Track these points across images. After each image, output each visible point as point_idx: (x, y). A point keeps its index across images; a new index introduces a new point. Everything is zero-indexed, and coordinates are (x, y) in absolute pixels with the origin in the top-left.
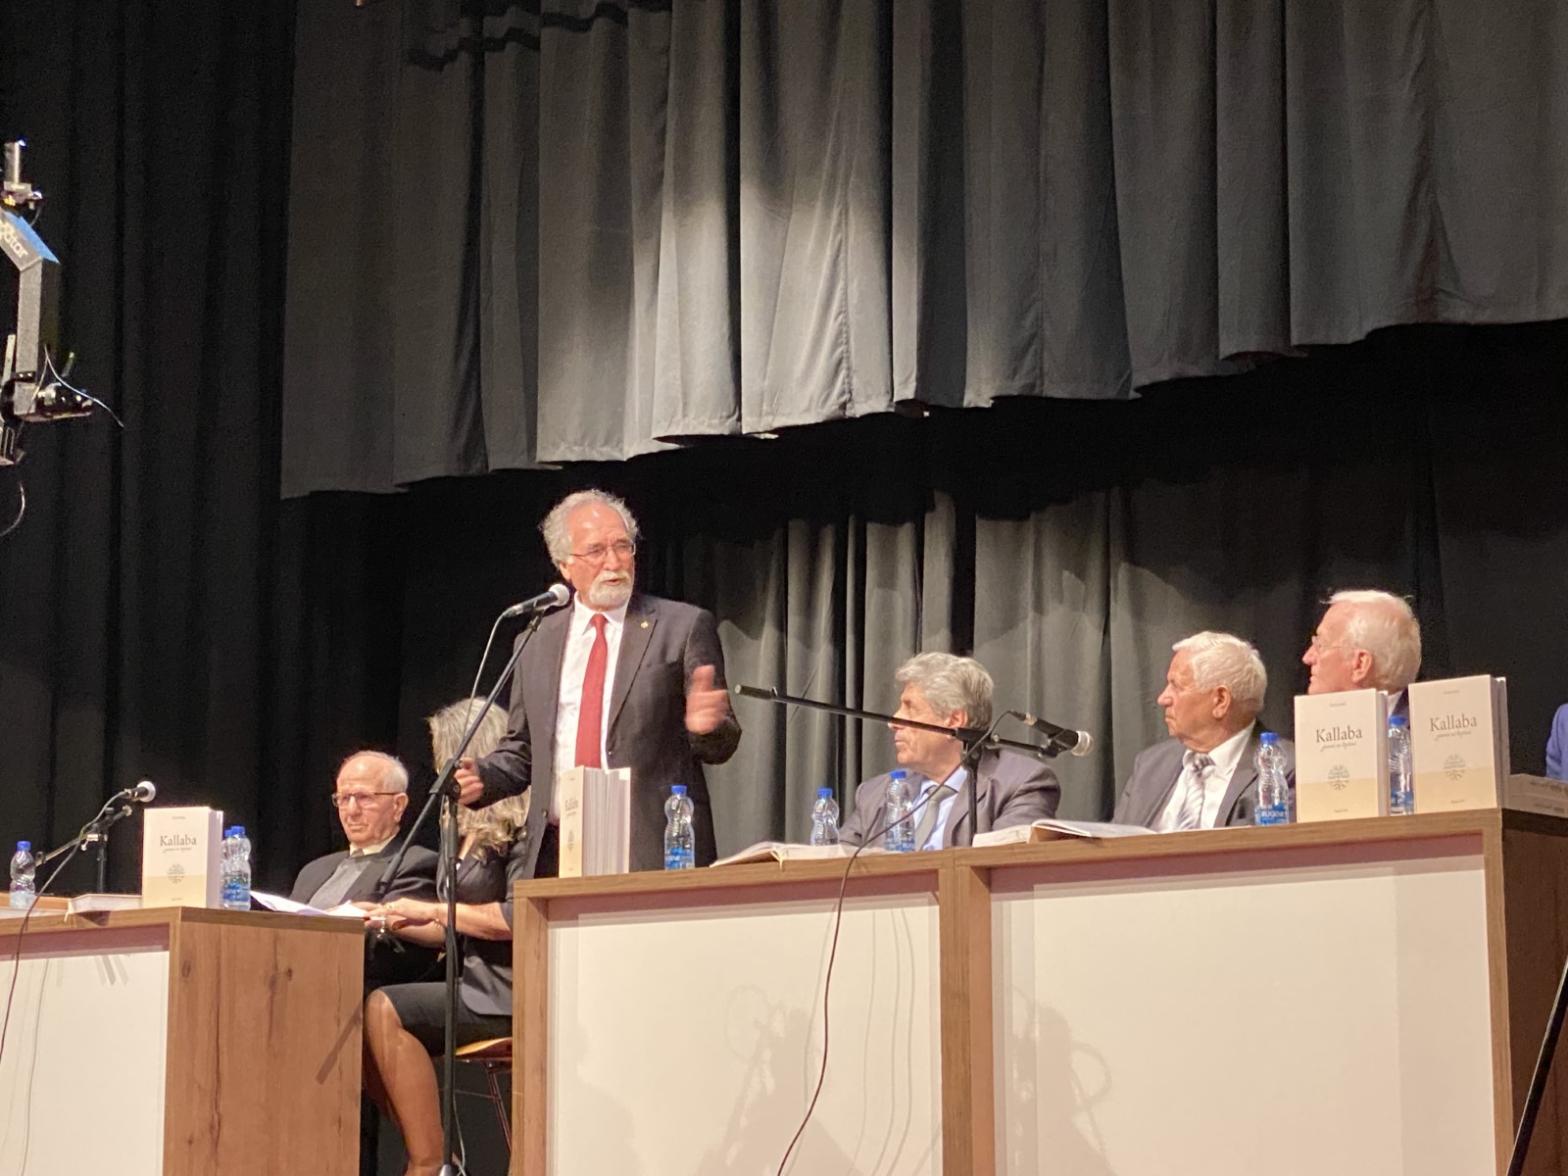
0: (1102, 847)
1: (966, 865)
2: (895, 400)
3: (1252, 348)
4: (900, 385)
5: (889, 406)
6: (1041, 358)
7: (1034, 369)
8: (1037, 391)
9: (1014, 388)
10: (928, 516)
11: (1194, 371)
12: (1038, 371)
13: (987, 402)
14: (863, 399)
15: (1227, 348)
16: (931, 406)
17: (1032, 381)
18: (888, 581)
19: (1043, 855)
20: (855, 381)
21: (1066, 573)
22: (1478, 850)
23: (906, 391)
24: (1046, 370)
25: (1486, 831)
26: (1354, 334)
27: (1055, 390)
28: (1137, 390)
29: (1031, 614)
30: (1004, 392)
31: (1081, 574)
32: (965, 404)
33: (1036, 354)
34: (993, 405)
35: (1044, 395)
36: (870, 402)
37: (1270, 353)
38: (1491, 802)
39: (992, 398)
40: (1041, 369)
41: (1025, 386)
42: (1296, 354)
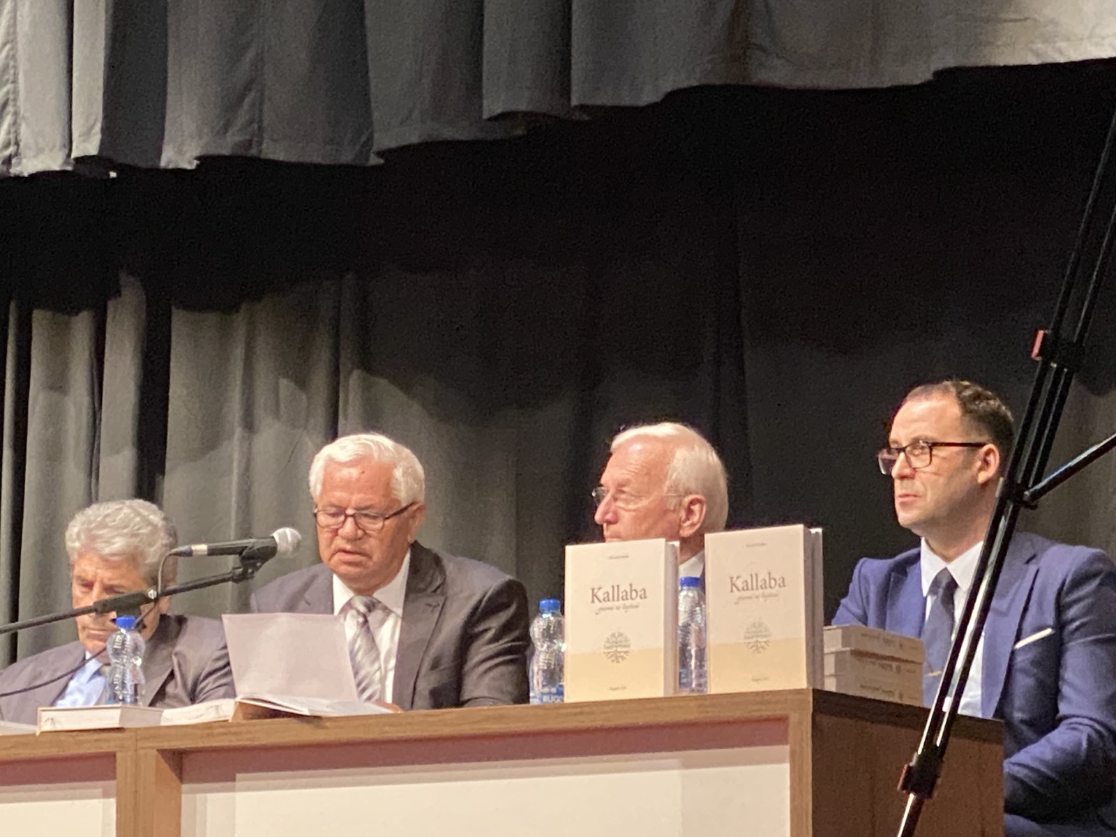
0: (323, 728)
1: (152, 748)
2: (74, 155)
3: (523, 107)
4: (80, 136)
5: (66, 163)
6: (261, 110)
7: (251, 122)
8: (254, 152)
9: (225, 148)
10: (111, 305)
11: (449, 133)
12: (256, 126)
13: (190, 163)
14: (32, 154)
15: (493, 105)
16: (121, 165)
17: (248, 137)
18: (58, 384)
19: (249, 736)
20: (23, 129)
21: (284, 383)
22: (782, 740)
23: (87, 144)
24: (265, 124)
25: (794, 718)
26: (648, 97)
27: (275, 151)
28: (380, 154)
29: (238, 431)
30: (213, 151)
31: (302, 382)
32: (163, 164)
33: (253, 105)
34: (198, 165)
35: (263, 156)
36: (42, 157)
37: (545, 115)
38: (800, 681)
39: (198, 158)
40: (260, 121)
41: (238, 145)
42: (577, 116)
